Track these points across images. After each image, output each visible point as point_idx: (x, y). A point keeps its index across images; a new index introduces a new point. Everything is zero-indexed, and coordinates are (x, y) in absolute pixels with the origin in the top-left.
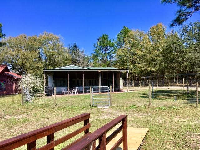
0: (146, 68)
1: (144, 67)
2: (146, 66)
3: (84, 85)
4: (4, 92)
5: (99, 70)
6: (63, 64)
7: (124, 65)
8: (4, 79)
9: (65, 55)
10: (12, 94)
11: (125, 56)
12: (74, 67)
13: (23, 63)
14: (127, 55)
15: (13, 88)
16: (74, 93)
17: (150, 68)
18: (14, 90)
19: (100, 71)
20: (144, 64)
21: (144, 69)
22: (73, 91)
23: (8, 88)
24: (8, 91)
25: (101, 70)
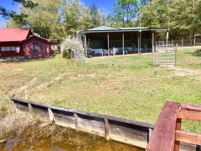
0: (177, 26)
1: (175, 26)
2: (177, 25)
3: (123, 46)
4: (40, 55)
5: (140, 29)
6: (84, 26)
7: (150, 24)
8: (38, 42)
9: (86, 16)
10: (46, 57)
11: (152, 14)
12: (106, 28)
13: (48, 26)
14: (154, 14)
15: (47, 51)
16: (112, 55)
17: (183, 26)
18: (48, 53)
19: (140, 31)
20: (175, 22)
21: (175, 28)
22: (111, 53)
23: (43, 51)
24: (43, 54)
25: (141, 29)
